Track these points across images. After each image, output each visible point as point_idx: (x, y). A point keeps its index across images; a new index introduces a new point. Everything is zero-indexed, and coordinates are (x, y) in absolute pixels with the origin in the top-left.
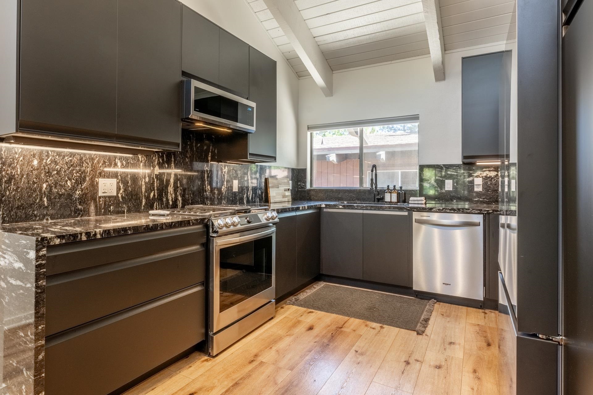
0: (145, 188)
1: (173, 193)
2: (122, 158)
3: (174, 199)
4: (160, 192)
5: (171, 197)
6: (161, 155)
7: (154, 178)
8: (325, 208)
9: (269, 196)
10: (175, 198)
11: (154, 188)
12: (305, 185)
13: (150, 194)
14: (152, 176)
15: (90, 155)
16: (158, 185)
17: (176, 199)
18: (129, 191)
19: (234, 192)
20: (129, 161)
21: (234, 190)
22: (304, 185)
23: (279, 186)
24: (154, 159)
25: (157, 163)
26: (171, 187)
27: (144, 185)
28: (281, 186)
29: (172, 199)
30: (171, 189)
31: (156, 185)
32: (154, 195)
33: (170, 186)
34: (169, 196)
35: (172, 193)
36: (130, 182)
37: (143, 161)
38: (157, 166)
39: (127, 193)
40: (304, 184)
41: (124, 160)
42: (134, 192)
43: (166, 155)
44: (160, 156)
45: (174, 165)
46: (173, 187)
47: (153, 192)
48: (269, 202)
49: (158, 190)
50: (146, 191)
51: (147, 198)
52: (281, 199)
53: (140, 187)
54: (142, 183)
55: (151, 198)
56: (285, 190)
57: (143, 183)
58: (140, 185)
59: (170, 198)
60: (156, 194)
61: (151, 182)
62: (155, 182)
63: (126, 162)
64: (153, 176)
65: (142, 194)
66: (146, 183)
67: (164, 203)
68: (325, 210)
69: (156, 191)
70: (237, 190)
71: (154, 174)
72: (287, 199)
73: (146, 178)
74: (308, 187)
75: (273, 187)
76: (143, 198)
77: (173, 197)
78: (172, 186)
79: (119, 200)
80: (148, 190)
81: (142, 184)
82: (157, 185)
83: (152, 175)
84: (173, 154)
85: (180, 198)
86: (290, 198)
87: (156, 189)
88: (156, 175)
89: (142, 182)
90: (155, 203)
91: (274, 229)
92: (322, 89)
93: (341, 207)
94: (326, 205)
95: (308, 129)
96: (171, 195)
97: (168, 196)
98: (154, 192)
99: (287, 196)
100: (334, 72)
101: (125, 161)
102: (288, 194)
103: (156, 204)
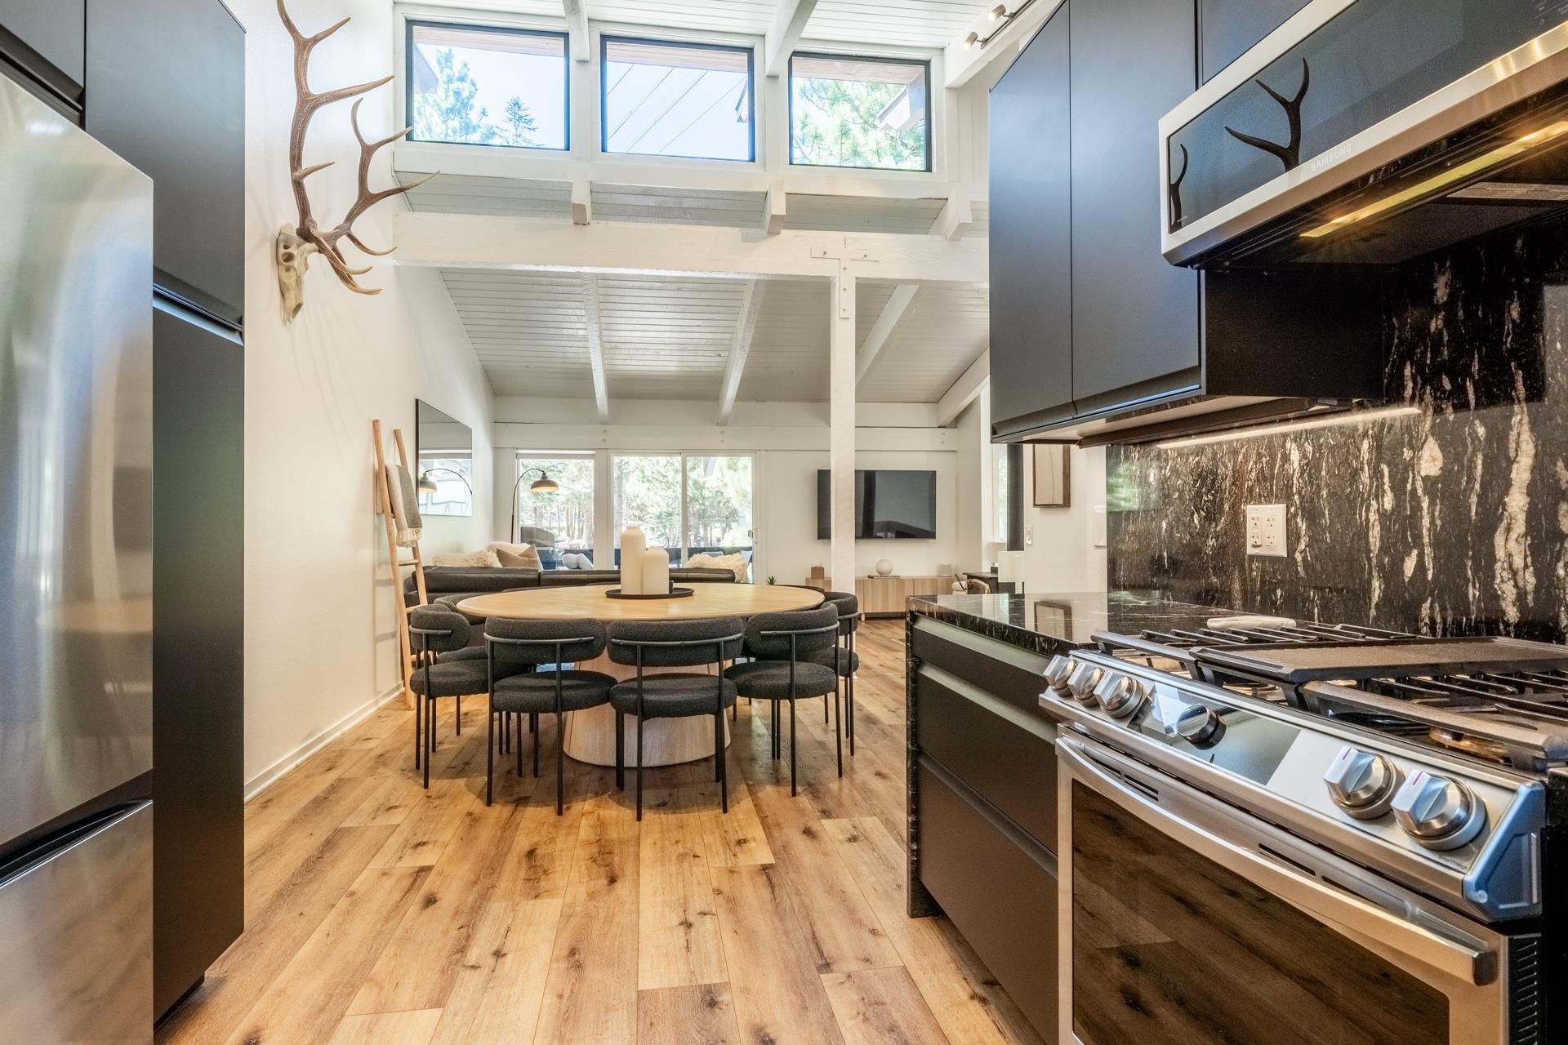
0: (1381, 536)
1: (1526, 566)
2: (1301, 434)
3: (1530, 597)
4: (1450, 556)
5: (1516, 586)
6: (1448, 386)
7: (1420, 492)
10: (1537, 590)
11: (1421, 537)
13: (1403, 560)
14: (1409, 487)
15: (1230, 442)
16: (1439, 522)
17: (1548, 593)
18: (1324, 546)
20: (1322, 440)
25: (1433, 427)
26: (1513, 536)
27: (1377, 523)
29: (1521, 596)
30: (1512, 545)
31: (1426, 522)
32: (1420, 567)
33: (1508, 530)
34: (1498, 581)
35: (1518, 562)
36: (1327, 512)
37: (1370, 432)
38: (1431, 439)
39: (1320, 549)
41: (1307, 439)
42: (1341, 549)
43: (1475, 384)
44: (1444, 391)
45: (1526, 420)
46: (1526, 535)
47: (1415, 552)
49: (1436, 544)
50: (1384, 549)
51: (1392, 574)
53: (1363, 533)
54: (1367, 516)
55: (1407, 580)
57: (1373, 517)
58: (1361, 523)
59: (1508, 591)
60: (1429, 564)
61: (1405, 509)
62: (1425, 512)
63: (1313, 446)
64: (1413, 484)
65: (1369, 559)
66: (1382, 514)
67: (1473, 608)
69: (1428, 550)
71: (1418, 478)
73: (1383, 496)
76: (1375, 574)
77: (1530, 588)
78: (1520, 527)
79: (1297, 572)
80: (1395, 544)
81: (1367, 520)
82: (1432, 522)
83: (1410, 480)
84: (1519, 367)
87: (1426, 540)
88: (1426, 479)
89: (1368, 510)
90: (1425, 601)
96: (1514, 573)
97: (1493, 577)
98: (1421, 556)
101: (1312, 440)
103: (1432, 607)
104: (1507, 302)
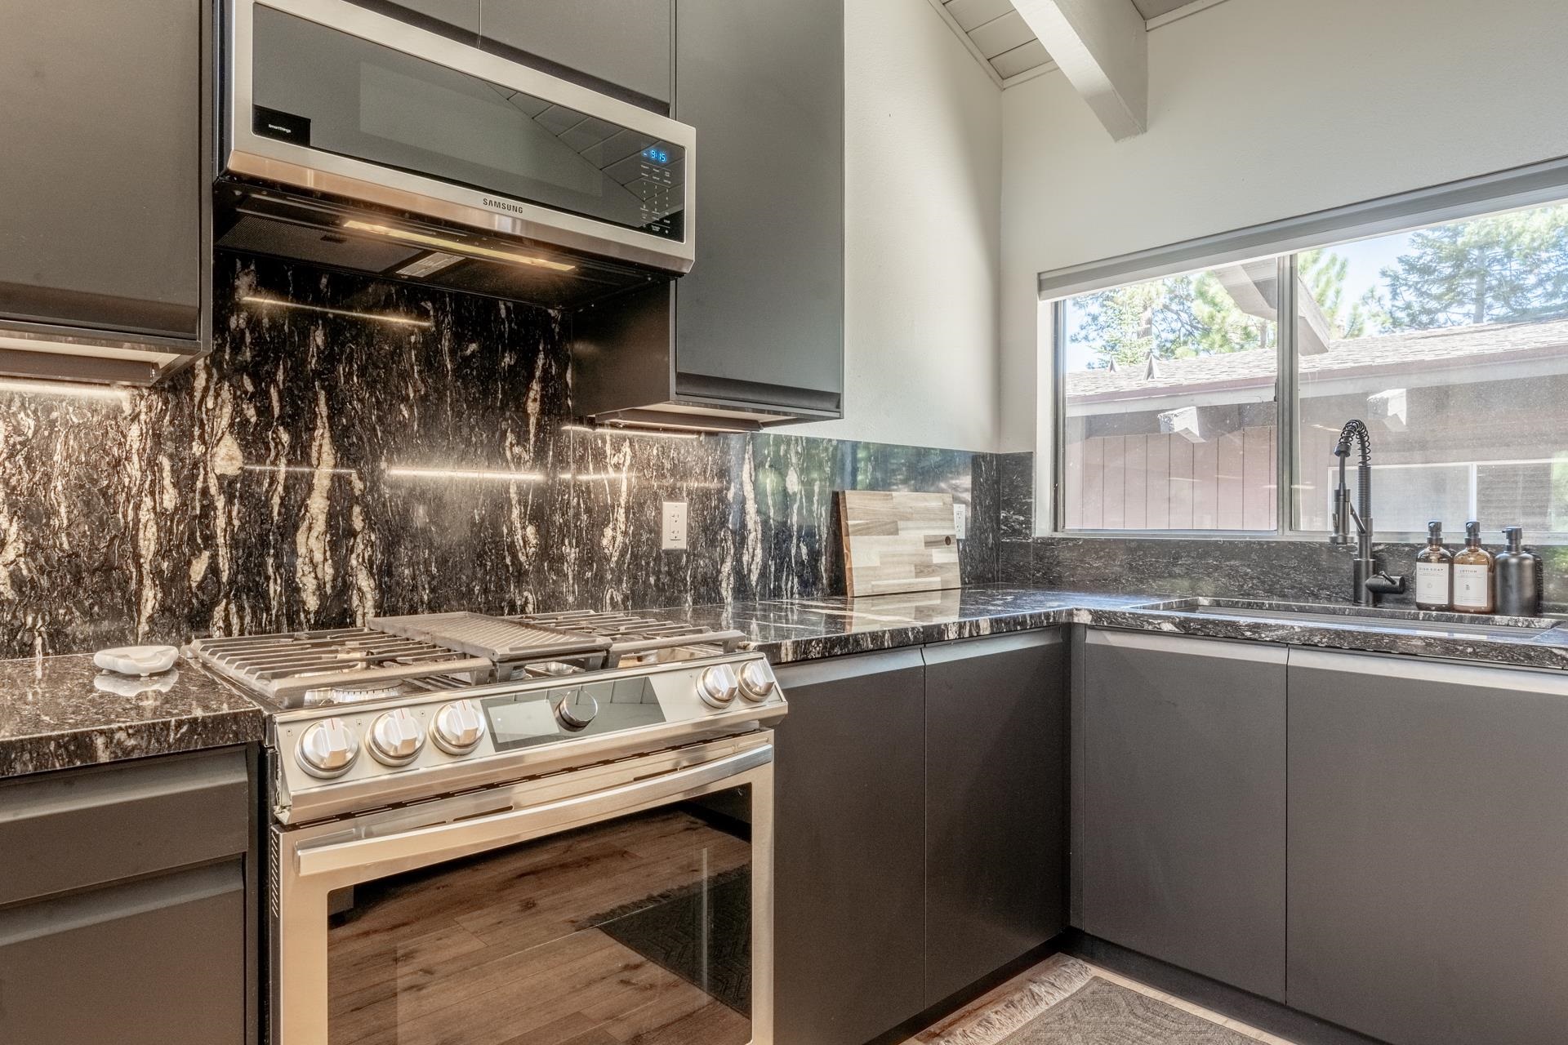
0: (159, 538)
1: (325, 560)
2: (11, 400)
3: (328, 586)
4: (250, 555)
5: (316, 577)
6: (250, 388)
7: (213, 490)
8: (1092, 628)
9: (847, 567)
10: (334, 580)
11: (213, 536)
12: (1028, 523)
13: (189, 563)
14: (199, 485)
16: (236, 523)
17: (344, 581)
18: (56, 555)
19: (668, 553)
20: (55, 415)
21: (667, 544)
22: (1021, 523)
23: (901, 524)
24: (210, 405)
25: (231, 425)
26: (314, 533)
27: (151, 523)
28: (910, 524)
29: (320, 587)
30: (312, 542)
31: (221, 522)
32: (214, 569)
33: (310, 529)
34: (299, 574)
35: (318, 557)
36: (63, 510)
37: (143, 417)
38: (227, 437)
39: (48, 559)
40: (1022, 518)
41: (23, 407)
42: (90, 557)
43: (280, 392)
44: (246, 392)
45: (327, 435)
46: (326, 532)
47: (206, 554)
48: (849, 595)
49: (234, 544)
50: (162, 553)
51: (172, 581)
52: (908, 581)
53: (130, 534)
54: (136, 515)
55: (194, 585)
56: (930, 543)
57: (145, 515)
58: (126, 523)
59: (309, 583)
60: (224, 565)
61: (194, 508)
62: (220, 512)
63: (37, 419)
64: (205, 480)
65: (139, 567)
66: (159, 514)
67: (274, 603)
68: (1092, 638)
69: (222, 551)
70: (682, 544)
71: (211, 475)
72: (938, 579)
73: (161, 492)
74: (1042, 528)
75: (865, 530)
76: (147, 582)
77: (328, 578)
78: (320, 525)
80: (179, 546)
81: (137, 521)
82: (229, 522)
83: (201, 477)
84: (323, 387)
85: (364, 581)
86: (954, 577)
87: (220, 540)
88: (220, 478)
89: (137, 508)
90: (217, 603)
91: (763, 745)
92: (1095, 100)
93: (1167, 627)
94: (1097, 615)
95: (1040, 288)
96: (315, 567)
97: (295, 572)
98: (214, 557)
99: (941, 567)
100: (1151, 24)
101: (35, 412)
102: (948, 557)
103: (226, 609)
104: (313, 327)
